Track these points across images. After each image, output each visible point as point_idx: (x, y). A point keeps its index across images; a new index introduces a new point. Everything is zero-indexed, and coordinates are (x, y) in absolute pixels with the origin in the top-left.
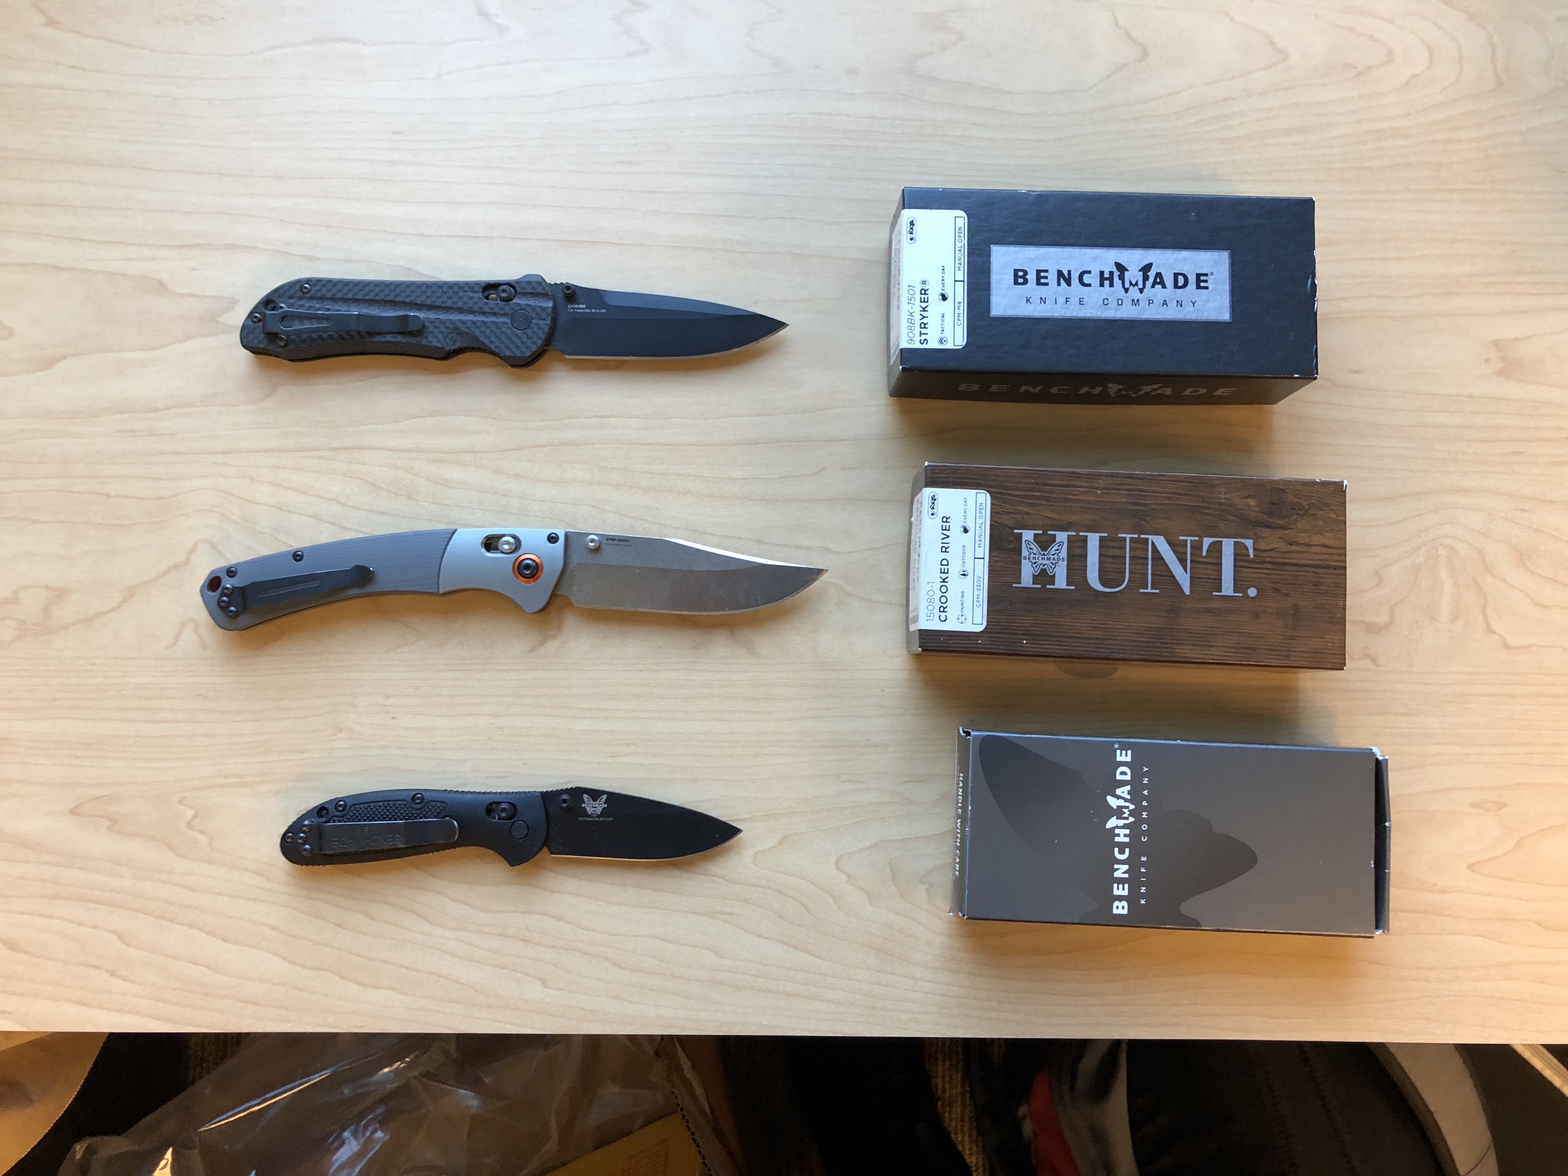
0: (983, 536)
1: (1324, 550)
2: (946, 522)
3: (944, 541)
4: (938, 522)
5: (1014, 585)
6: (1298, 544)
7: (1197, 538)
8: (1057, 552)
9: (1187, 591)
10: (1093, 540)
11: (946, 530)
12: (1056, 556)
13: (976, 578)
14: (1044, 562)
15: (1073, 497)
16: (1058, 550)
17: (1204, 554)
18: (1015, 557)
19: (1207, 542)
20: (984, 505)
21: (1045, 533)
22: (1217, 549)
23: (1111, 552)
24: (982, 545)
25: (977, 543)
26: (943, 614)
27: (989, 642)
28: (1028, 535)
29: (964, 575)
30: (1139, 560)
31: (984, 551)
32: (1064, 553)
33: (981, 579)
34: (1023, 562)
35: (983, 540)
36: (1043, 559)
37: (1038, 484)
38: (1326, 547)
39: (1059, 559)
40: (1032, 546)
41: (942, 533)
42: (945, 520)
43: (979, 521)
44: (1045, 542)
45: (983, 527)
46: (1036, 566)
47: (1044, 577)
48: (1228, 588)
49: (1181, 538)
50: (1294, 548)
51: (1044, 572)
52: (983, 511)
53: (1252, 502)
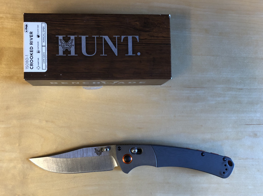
0: (45, 38)
1: (163, 38)
2: (32, 34)
3: (31, 40)
4: (28, 34)
5: (56, 55)
6: (154, 37)
7: (119, 36)
8: (71, 43)
9: (116, 54)
10: (84, 38)
11: (31, 37)
12: (71, 45)
13: (43, 53)
14: (67, 47)
15: (75, 23)
16: (71, 42)
17: (122, 41)
18: (56, 45)
19: (123, 37)
20: (45, 27)
21: (67, 36)
22: (126, 40)
23: (90, 42)
24: (45, 42)
25: (43, 41)
26: (32, 67)
27: (48, 76)
28: (61, 37)
29: (39, 52)
30: (100, 44)
31: (45, 43)
32: (73, 43)
33: (45, 53)
34: (59, 46)
35: (45, 40)
36: (66, 45)
37: (63, 19)
38: (164, 37)
39: (72, 45)
40: (62, 41)
41: (30, 38)
42: (31, 33)
43: (43, 33)
44: (66, 40)
45: (45, 35)
46: (64, 48)
47: (67, 52)
48: (130, 53)
49: (114, 36)
50: (153, 38)
51: (67, 50)
52: (44, 30)
53: (138, 23)
